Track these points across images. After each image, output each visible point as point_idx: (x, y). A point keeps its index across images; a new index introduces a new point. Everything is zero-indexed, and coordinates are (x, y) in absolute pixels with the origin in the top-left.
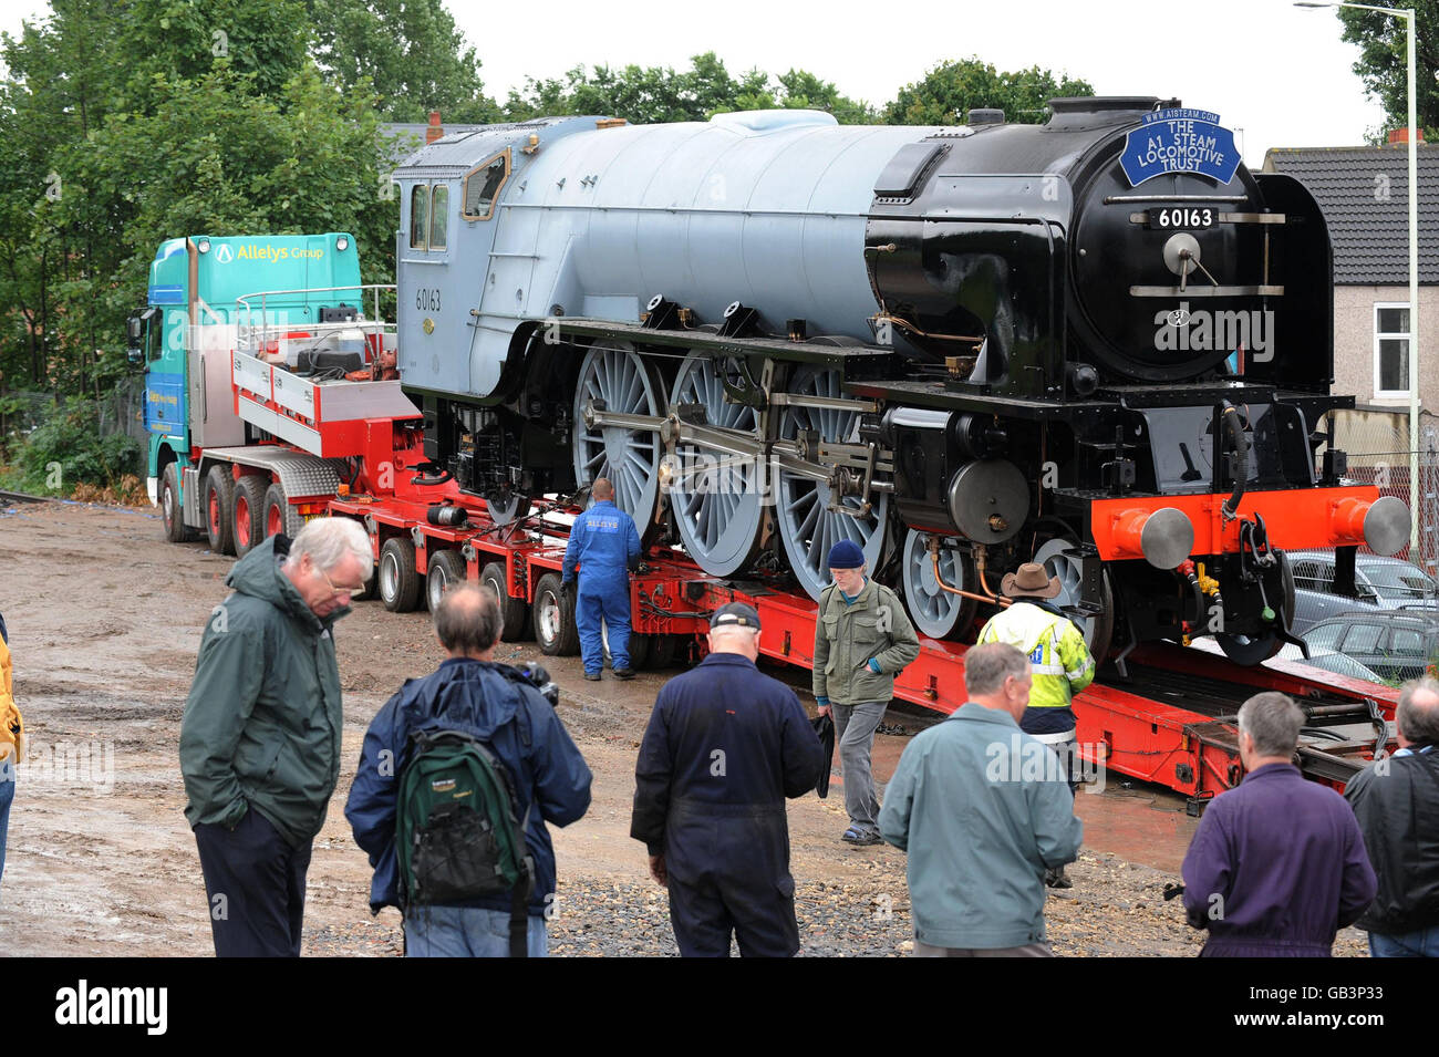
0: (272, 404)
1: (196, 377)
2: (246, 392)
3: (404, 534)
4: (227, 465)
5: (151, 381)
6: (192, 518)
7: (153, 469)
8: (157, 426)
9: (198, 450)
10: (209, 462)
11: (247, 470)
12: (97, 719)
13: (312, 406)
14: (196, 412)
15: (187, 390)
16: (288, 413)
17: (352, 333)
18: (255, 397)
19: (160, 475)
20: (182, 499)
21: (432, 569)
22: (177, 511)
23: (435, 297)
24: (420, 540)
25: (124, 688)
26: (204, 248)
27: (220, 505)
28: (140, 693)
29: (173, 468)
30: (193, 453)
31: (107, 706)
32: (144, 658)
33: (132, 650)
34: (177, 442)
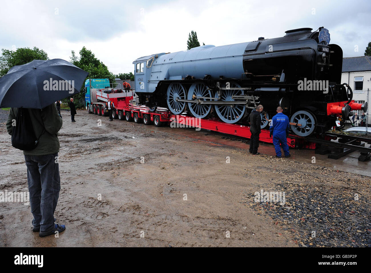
0: (102, 97)
1: (91, 95)
2: (98, 96)
3: (122, 111)
4: (96, 104)
5: (86, 96)
6: (92, 111)
7: (86, 106)
8: (87, 101)
9: (92, 103)
10: (94, 104)
11: (98, 105)
12: (87, 142)
13: (107, 96)
14: (91, 98)
15: (90, 96)
16: (104, 97)
17: (110, 89)
18: (99, 96)
19: (87, 106)
20: (90, 109)
21: (126, 115)
22: (90, 110)
23: (142, 79)
24: (124, 111)
25: (90, 134)
26: (91, 80)
27: (95, 109)
28: (93, 135)
29: (89, 105)
30: (91, 103)
31: (88, 138)
32: (91, 128)
33: (89, 127)
34: (89, 102)
